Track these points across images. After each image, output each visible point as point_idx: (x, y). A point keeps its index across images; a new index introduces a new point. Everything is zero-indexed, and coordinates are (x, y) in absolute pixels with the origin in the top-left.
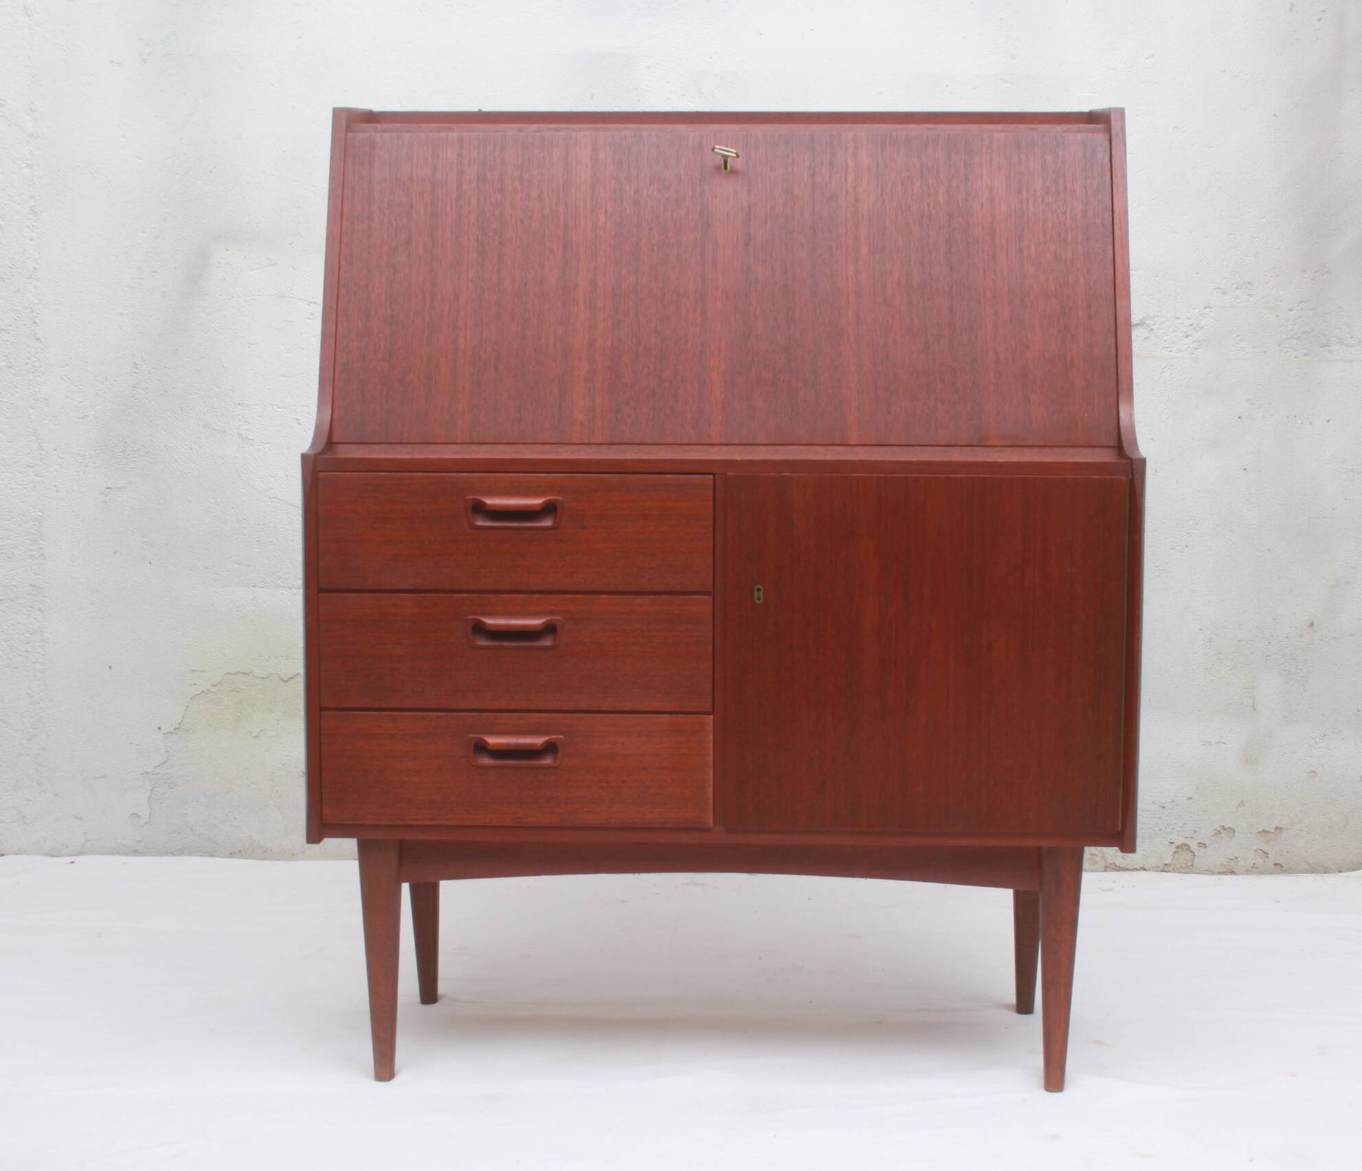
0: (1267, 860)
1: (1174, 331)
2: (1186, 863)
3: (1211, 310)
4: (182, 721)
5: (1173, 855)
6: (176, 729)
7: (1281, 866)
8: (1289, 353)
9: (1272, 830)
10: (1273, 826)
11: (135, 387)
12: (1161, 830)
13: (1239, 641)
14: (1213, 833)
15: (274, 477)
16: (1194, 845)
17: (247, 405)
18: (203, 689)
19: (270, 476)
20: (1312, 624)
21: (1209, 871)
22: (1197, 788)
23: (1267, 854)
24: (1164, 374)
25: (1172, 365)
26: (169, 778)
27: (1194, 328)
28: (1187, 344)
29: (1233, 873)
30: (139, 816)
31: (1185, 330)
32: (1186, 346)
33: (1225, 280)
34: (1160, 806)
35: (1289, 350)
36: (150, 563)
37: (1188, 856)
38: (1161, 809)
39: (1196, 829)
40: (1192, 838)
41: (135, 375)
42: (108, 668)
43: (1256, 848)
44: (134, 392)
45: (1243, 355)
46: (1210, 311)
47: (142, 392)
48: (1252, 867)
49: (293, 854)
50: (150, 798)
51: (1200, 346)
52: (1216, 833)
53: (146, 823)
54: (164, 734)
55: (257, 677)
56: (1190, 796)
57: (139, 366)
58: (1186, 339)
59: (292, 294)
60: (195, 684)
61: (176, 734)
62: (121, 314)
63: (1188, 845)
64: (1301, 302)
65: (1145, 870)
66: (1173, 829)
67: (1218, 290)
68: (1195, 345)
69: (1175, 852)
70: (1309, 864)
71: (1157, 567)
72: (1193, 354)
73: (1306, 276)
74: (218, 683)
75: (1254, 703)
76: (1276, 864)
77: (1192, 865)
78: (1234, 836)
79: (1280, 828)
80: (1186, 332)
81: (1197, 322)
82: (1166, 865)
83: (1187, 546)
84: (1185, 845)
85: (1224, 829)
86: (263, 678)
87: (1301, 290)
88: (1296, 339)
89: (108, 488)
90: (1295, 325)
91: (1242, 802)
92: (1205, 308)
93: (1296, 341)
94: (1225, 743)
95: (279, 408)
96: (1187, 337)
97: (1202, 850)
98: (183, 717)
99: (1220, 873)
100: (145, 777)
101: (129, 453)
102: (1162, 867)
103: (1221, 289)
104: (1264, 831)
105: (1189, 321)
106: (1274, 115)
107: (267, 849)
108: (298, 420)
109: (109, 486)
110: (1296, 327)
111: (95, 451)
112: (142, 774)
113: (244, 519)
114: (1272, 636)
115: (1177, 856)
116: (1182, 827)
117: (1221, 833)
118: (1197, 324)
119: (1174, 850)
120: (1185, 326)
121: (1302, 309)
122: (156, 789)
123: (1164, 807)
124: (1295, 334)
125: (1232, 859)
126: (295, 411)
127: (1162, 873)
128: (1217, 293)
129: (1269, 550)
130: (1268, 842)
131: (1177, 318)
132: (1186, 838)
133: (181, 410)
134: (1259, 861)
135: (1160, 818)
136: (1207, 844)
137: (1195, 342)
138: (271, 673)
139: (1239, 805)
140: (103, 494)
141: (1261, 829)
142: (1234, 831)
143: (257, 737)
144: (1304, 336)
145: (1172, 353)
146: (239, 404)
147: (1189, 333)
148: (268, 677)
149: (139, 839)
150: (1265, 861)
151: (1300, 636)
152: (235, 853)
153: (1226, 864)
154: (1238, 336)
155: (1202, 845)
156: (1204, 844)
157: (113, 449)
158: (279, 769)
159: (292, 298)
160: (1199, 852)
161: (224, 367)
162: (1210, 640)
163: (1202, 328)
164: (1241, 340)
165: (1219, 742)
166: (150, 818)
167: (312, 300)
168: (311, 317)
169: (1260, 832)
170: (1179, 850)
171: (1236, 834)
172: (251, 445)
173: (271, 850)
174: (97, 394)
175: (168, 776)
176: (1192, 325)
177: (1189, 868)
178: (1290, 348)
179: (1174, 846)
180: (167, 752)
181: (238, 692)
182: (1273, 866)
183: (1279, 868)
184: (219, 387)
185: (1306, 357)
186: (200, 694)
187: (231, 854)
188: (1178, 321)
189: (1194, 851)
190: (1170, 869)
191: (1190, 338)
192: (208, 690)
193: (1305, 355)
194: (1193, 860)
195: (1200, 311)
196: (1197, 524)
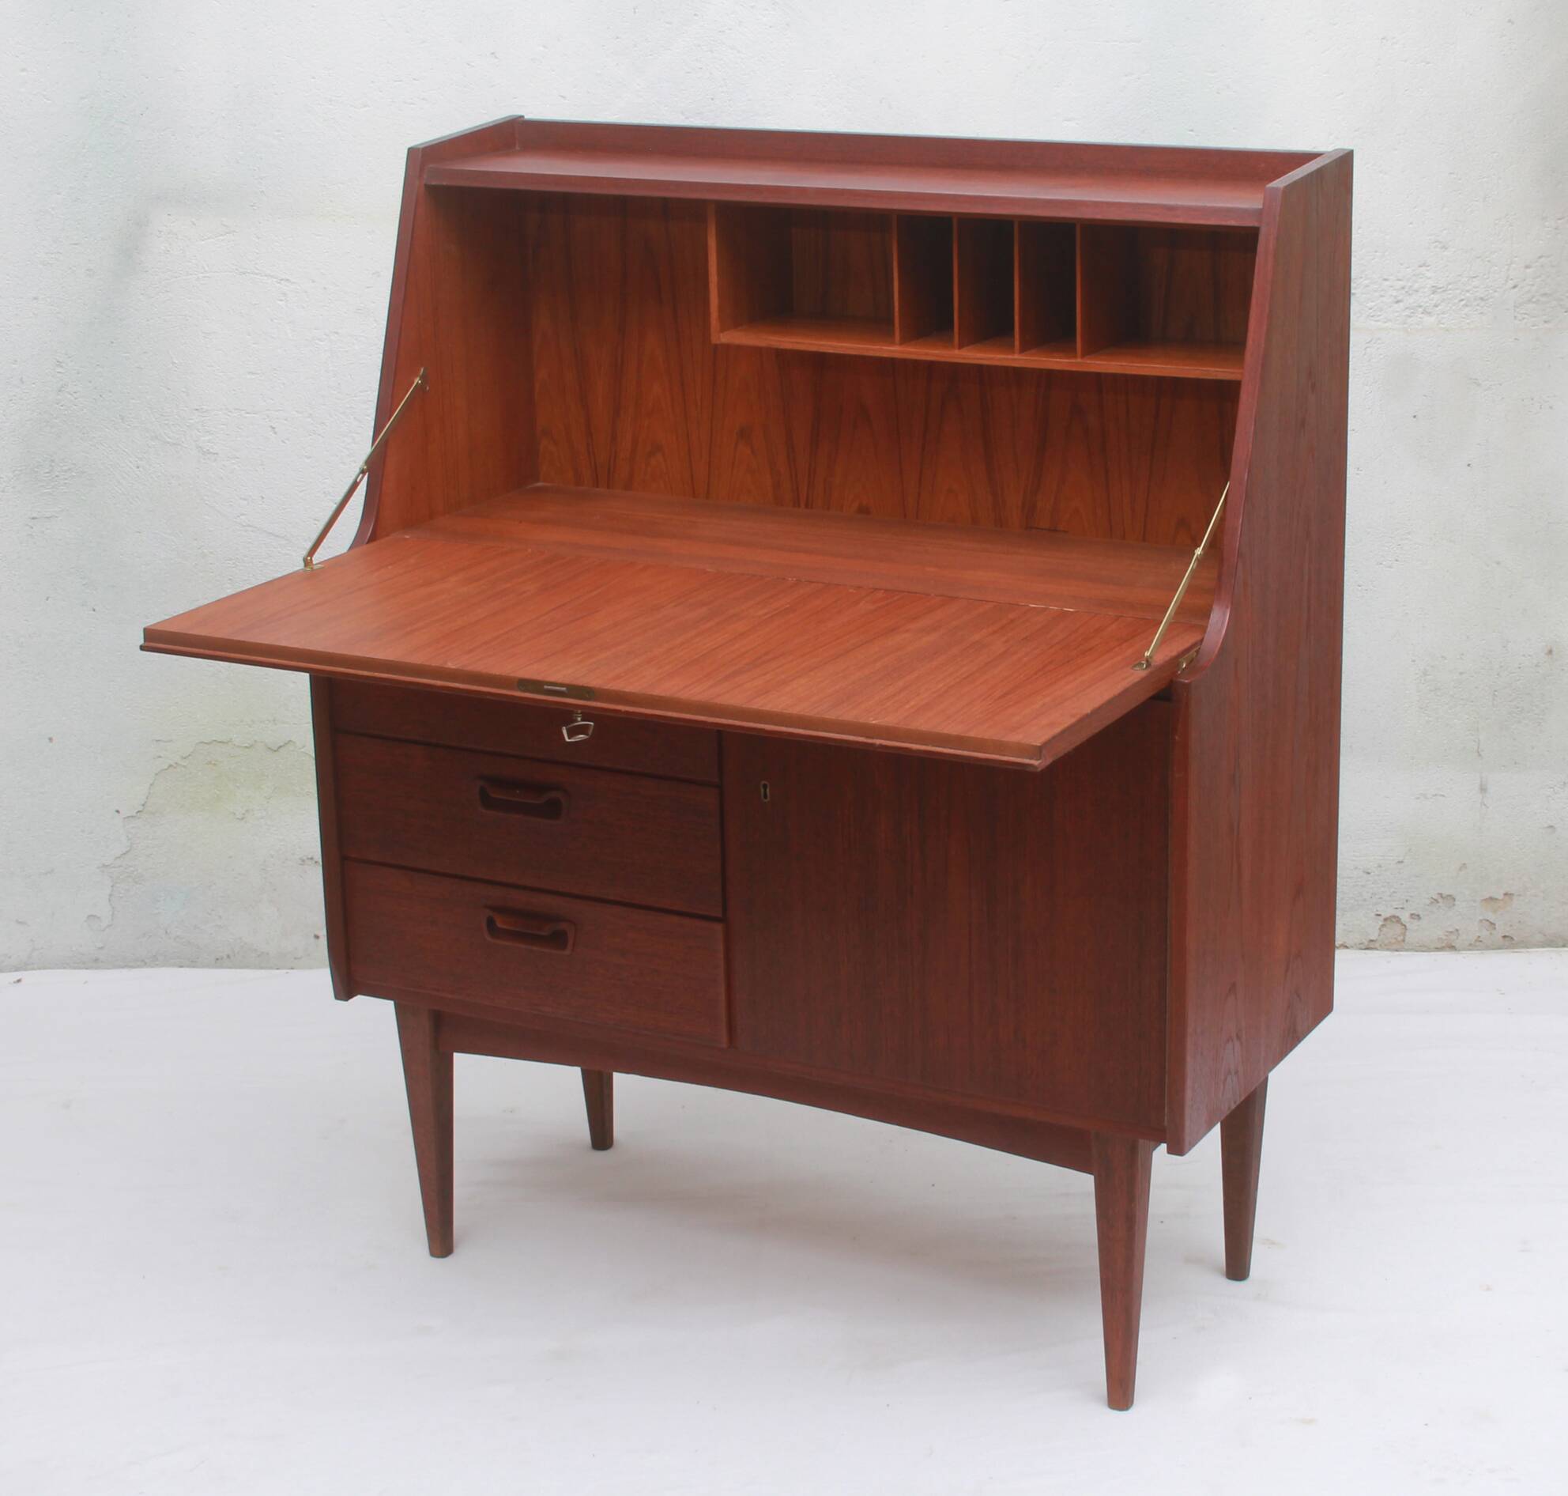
0: (1494, 932)
1: (1382, 296)
2: (1395, 938)
3: (1429, 268)
4: (146, 802)
5: (1380, 929)
6: (139, 812)
7: (1512, 938)
8: (1525, 320)
9: (1501, 897)
10: (1502, 892)
11: (60, 391)
12: (1365, 900)
13: (1461, 673)
14: (1428, 902)
15: (245, 500)
16: (1405, 917)
17: (207, 411)
18: (172, 763)
19: (241, 498)
20: (1550, 652)
21: (1423, 948)
22: (1410, 850)
23: (1494, 924)
24: (1368, 349)
25: (1379, 339)
26: (133, 871)
27: (1407, 292)
28: (1397, 312)
29: (1452, 948)
30: (99, 918)
31: (1395, 293)
32: (1396, 314)
33: (1445, 232)
34: (1364, 872)
35: (1526, 316)
36: (94, 610)
37: (1398, 929)
38: (1365, 875)
39: (1408, 898)
40: (1402, 908)
41: (59, 375)
42: (48, 740)
43: (1481, 918)
44: (59, 397)
45: (1468, 323)
46: (1428, 270)
47: (69, 396)
48: (1476, 941)
49: (295, 958)
50: (110, 895)
51: (1412, 313)
52: (1432, 903)
53: (109, 926)
54: (125, 818)
55: (238, 746)
56: (1401, 859)
57: (63, 365)
58: (1396, 305)
59: (257, 269)
60: (160, 757)
61: (139, 818)
62: (36, 298)
63: (1398, 917)
64: (1540, 257)
65: (1347, 947)
66: (1381, 898)
67: (1437, 244)
68: (1407, 312)
69: (1383, 926)
70: (1545, 935)
71: (1360, 586)
72: (1405, 323)
73: (1547, 224)
74: (189, 755)
75: (1478, 747)
76: (1505, 937)
77: (1404, 941)
78: (1454, 905)
79: (1511, 894)
80: (1395, 297)
81: (1410, 284)
82: (1372, 941)
83: (1397, 560)
84: (1394, 917)
85: (1442, 897)
86: (246, 747)
87: (1541, 242)
88: (1534, 302)
89: (33, 518)
90: (1533, 285)
91: (1464, 864)
92: (1421, 266)
93: (1534, 305)
94: (1443, 796)
95: (248, 413)
96: (1397, 302)
97: (1416, 922)
98: (147, 798)
99: (1438, 949)
100: (103, 872)
101: (57, 474)
102: (1366, 943)
103: (1440, 242)
104: (1491, 899)
105: (1400, 282)
106: (1510, 21)
107: (263, 953)
108: (274, 428)
109: (35, 515)
110: (1534, 288)
111: (14, 471)
112: (98, 868)
113: (211, 553)
114: (1501, 667)
115: (1384, 929)
116: (1390, 896)
117: (1438, 902)
118: (1411, 287)
119: (1381, 923)
120: (1395, 290)
121: (1542, 266)
122: (118, 885)
123: (1369, 873)
124: (1533, 297)
125: (1451, 932)
126: (268, 416)
127: (1367, 951)
128: (1435, 247)
129: (1498, 563)
130: (1495, 911)
131: (1386, 280)
132: (1397, 908)
133: (122, 419)
134: (1485, 933)
135: (1363, 886)
136: (1421, 916)
137: (1407, 308)
138: (255, 741)
139: (1460, 869)
140: (27, 525)
141: (1487, 896)
142: (1454, 899)
143: (243, 819)
144: (1544, 299)
145: (1379, 323)
146: (197, 410)
147: (1399, 298)
148: (251, 746)
149: (101, 945)
150: (1491, 934)
151: (1536, 666)
152: (222, 958)
153: (1444, 937)
154: (1462, 300)
155: (1415, 916)
156: (1418, 916)
157: (36, 470)
158: (272, 857)
159: (257, 274)
160: (1412, 925)
161: (173, 363)
162: (1425, 673)
163: (1417, 291)
164: (1466, 305)
165: (1436, 795)
166: (112, 919)
167: (283, 277)
168: (283, 298)
169: (1486, 900)
170: (1388, 922)
171: (1457, 903)
172: (215, 460)
173: (268, 954)
174: (11, 400)
175: (132, 869)
176: (1403, 288)
177: (1398, 945)
178: (1525, 314)
179: (1382, 918)
180: (129, 840)
181: (215, 764)
182: (1501, 939)
183: (1509, 942)
184: (169, 389)
185: (1546, 325)
186: (166, 769)
187: (217, 959)
188: (1387, 283)
189: (1407, 925)
190: (1377, 945)
191: (1401, 304)
192: (176, 763)
193: (1545, 322)
194: (1404, 934)
195: (1414, 270)
196: (1409, 533)
